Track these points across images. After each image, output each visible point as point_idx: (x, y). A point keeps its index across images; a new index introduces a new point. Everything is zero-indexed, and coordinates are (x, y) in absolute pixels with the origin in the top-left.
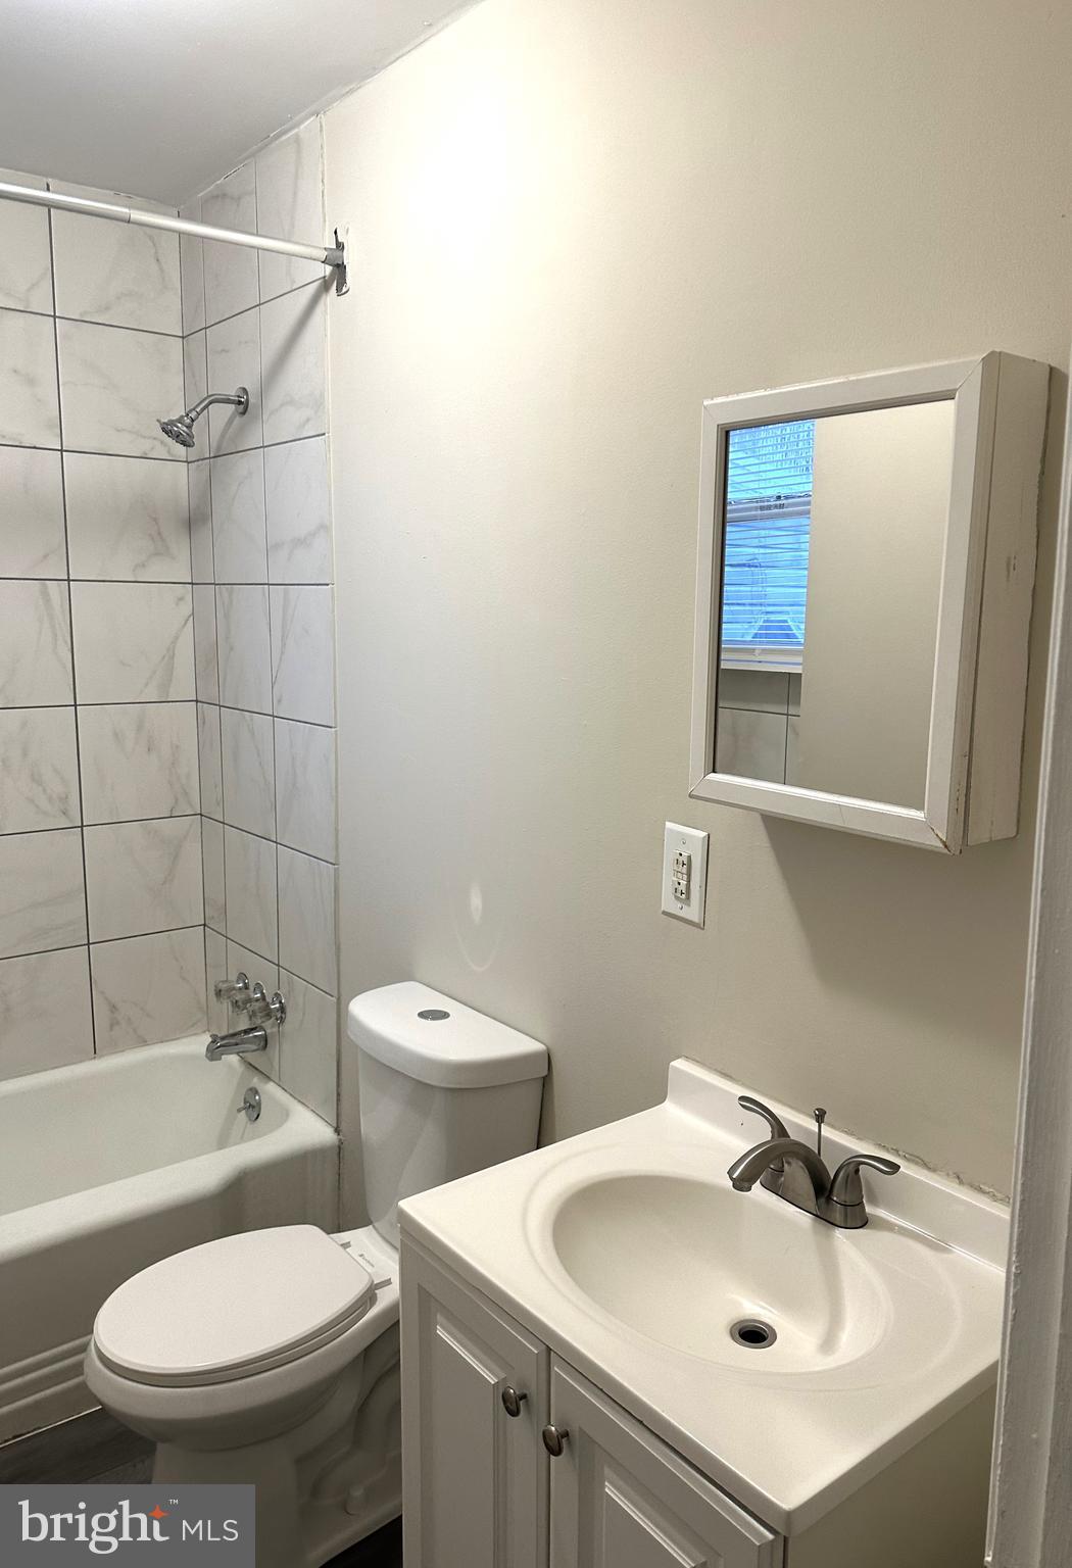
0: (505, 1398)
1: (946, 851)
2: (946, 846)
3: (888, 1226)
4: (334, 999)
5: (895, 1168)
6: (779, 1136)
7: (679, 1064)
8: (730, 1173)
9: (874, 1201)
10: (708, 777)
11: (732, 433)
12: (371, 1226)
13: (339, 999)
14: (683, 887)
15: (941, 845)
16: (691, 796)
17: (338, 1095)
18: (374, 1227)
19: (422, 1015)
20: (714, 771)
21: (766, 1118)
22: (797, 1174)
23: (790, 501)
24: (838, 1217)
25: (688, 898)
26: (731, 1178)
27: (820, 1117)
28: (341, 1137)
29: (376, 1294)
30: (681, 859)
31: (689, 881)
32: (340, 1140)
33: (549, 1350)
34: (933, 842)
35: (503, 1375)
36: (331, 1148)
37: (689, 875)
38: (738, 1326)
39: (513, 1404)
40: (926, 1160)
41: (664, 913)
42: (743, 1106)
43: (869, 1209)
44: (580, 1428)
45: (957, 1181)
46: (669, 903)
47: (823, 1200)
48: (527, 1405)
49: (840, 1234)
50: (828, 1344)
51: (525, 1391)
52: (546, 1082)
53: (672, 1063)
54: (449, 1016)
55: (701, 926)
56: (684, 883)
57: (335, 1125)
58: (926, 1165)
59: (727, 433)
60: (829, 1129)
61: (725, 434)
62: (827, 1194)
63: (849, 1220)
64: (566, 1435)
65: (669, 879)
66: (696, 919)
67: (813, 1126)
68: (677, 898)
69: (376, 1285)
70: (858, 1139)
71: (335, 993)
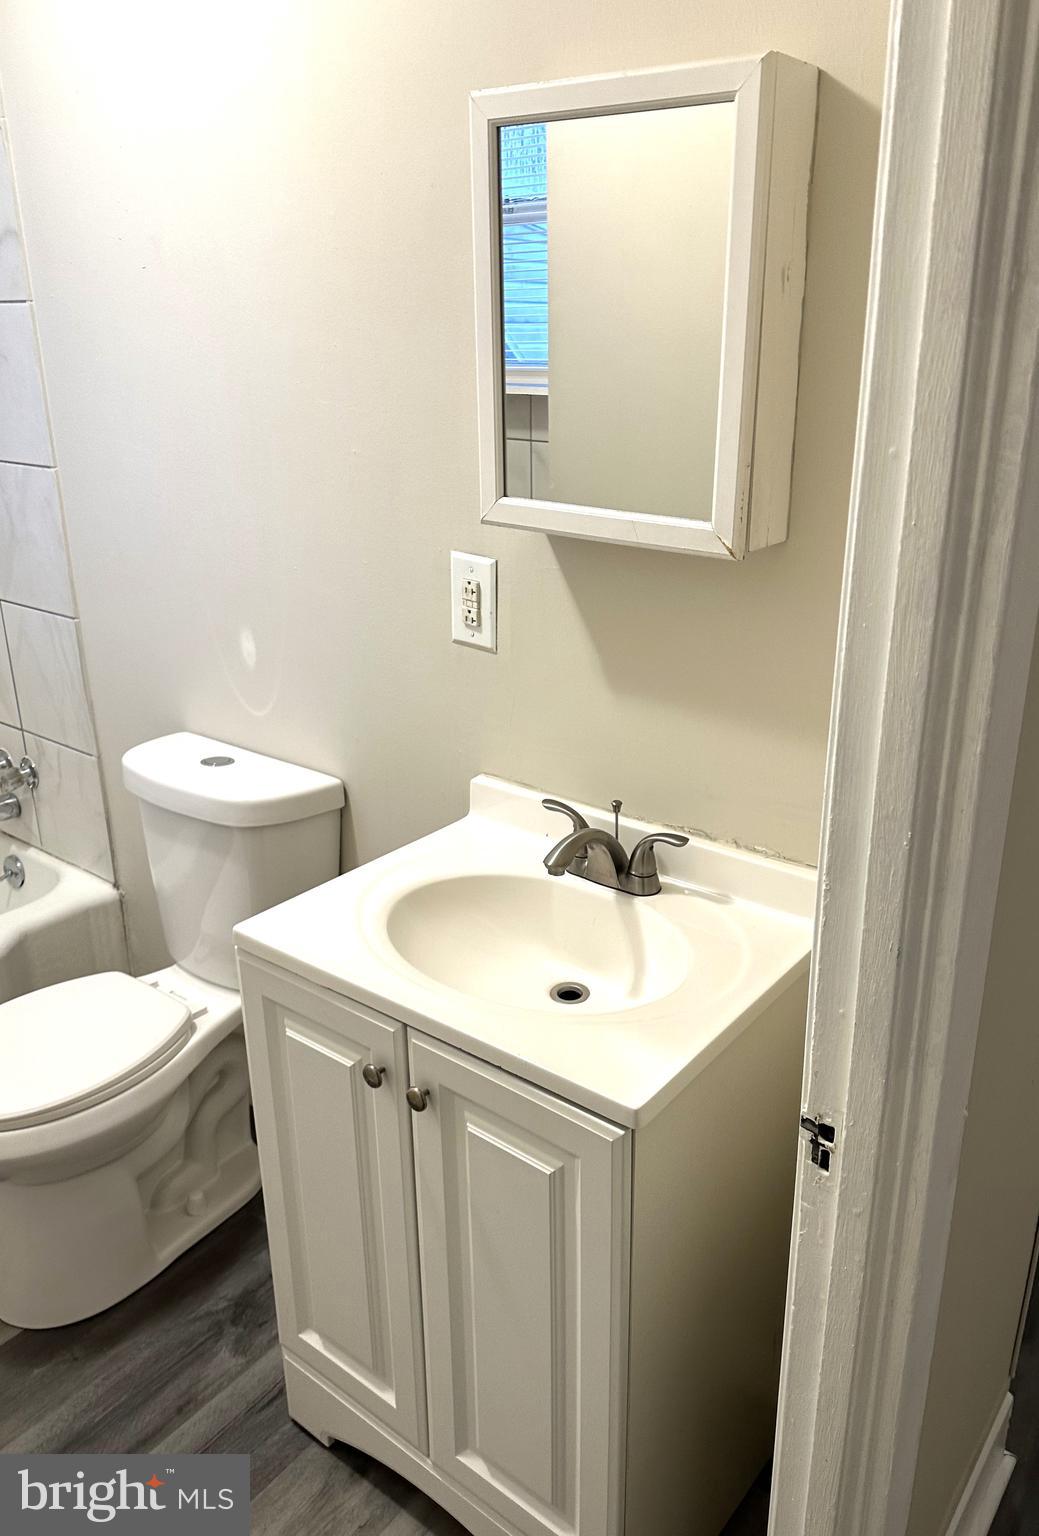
0: (366, 1074)
1: (731, 558)
2: (732, 553)
3: (680, 891)
4: (93, 758)
5: (685, 840)
6: (581, 828)
7: (480, 781)
8: (545, 862)
9: (665, 872)
10: (500, 501)
11: (502, 129)
12: (175, 966)
13: (99, 757)
14: (473, 615)
15: (728, 553)
16: (483, 522)
17: (112, 852)
18: (179, 966)
19: (205, 762)
20: (505, 495)
21: (568, 814)
22: (600, 857)
23: (519, 205)
24: (637, 889)
25: (479, 625)
26: (546, 865)
27: (617, 807)
28: (121, 891)
29: (194, 1023)
30: (470, 587)
31: (479, 609)
32: (121, 894)
33: (405, 1026)
34: (718, 550)
35: (359, 1058)
36: (112, 903)
37: (479, 603)
38: (557, 989)
39: (375, 1078)
40: (708, 832)
41: (456, 642)
42: (547, 807)
43: (662, 879)
44: (440, 1086)
45: (734, 845)
46: (459, 631)
47: (623, 876)
48: (386, 1076)
49: (639, 901)
50: (635, 989)
51: (383, 1066)
52: (344, 813)
53: (473, 781)
54: (233, 761)
55: (494, 651)
56: (474, 611)
57: (113, 880)
58: (708, 837)
59: (498, 128)
60: (625, 819)
61: (496, 129)
62: (626, 870)
63: (646, 889)
64: (427, 1093)
65: (458, 610)
66: (488, 644)
67: (611, 817)
68: (467, 625)
69: (195, 1014)
70: (648, 822)
71: (95, 752)
